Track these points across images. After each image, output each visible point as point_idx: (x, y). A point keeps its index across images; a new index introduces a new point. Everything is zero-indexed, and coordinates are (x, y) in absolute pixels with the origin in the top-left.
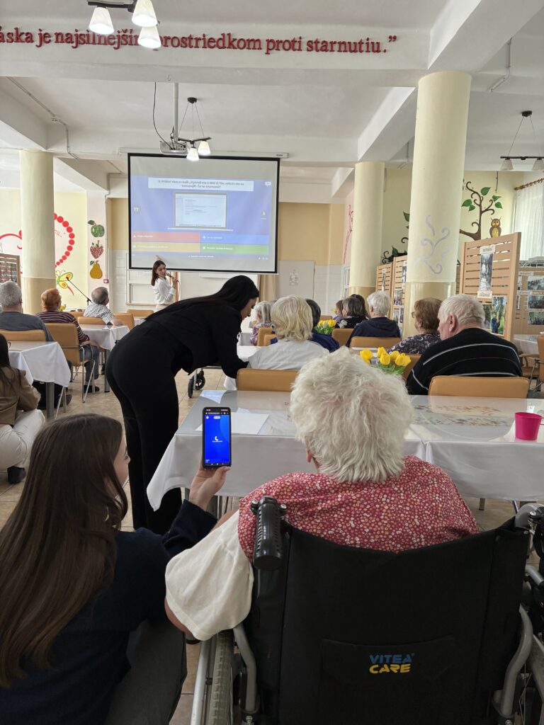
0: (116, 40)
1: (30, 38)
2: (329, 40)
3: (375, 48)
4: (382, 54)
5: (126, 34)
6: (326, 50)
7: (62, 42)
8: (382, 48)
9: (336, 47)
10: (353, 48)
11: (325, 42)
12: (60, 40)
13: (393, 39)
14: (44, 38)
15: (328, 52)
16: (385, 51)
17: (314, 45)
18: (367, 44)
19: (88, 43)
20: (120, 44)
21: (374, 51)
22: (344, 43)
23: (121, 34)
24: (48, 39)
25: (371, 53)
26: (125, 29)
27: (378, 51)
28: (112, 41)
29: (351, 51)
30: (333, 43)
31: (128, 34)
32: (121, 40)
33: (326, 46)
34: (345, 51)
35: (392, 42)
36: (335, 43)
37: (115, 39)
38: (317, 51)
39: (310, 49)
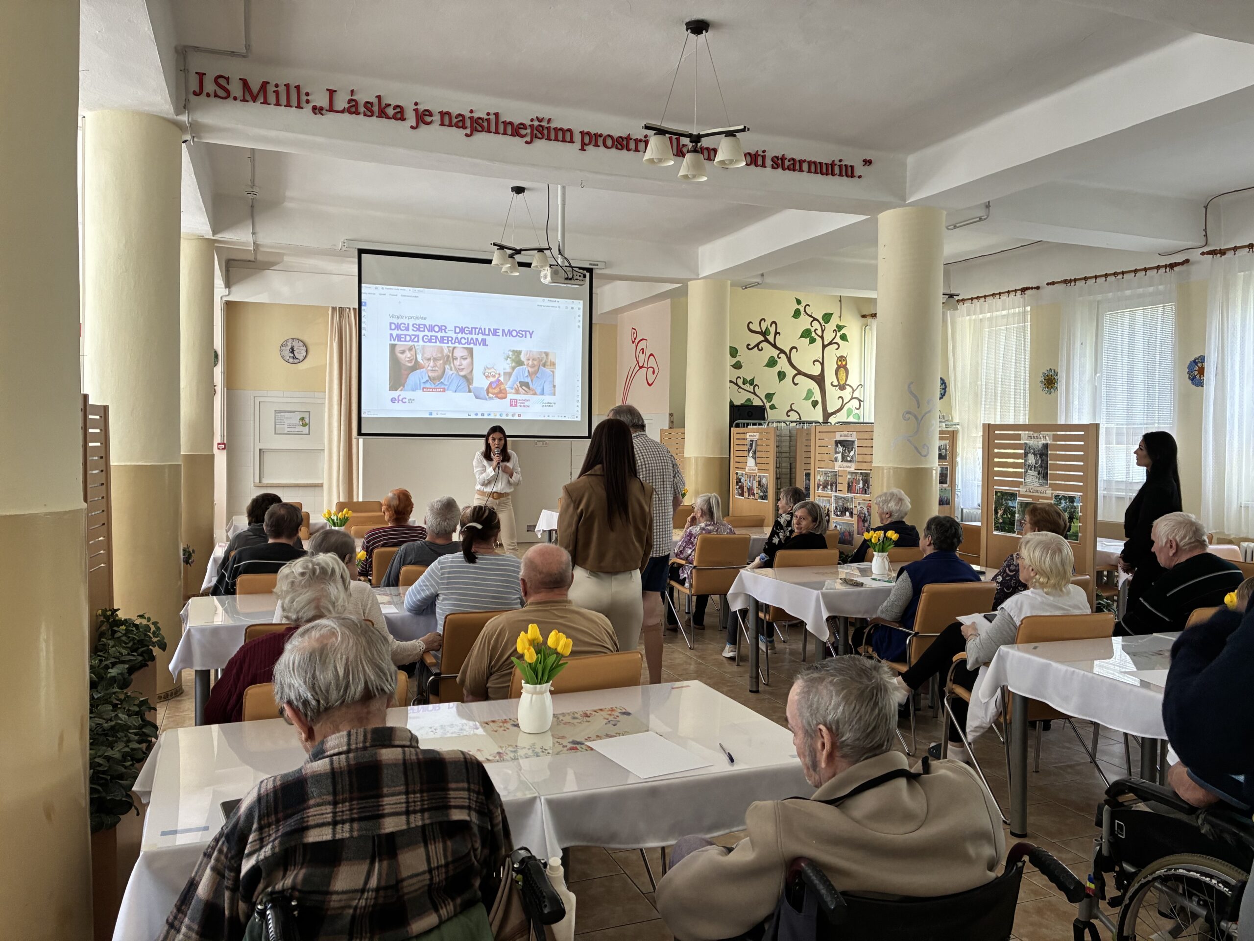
0: (529, 131)
1: (400, 114)
2: (798, 158)
3: (848, 172)
4: (856, 179)
5: (542, 124)
6: (794, 170)
7: (450, 125)
8: (857, 173)
9: (805, 166)
10: (824, 170)
11: (793, 159)
12: (447, 122)
13: (867, 162)
14: (423, 117)
15: (796, 172)
16: (860, 177)
17: (780, 162)
18: (840, 166)
19: (489, 131)
20: (534, 137)
21: (847, 176)
22: (815, 163)
23: (536, 123)
24: (428, 119)
25: (845, 178)
26: (540, 116)
27: (852, 176)
28: (523, 132)
29: (822, 174)
30: (801, 162)
31: (544, 124)
32: (535, 132)
33: (794, 164)
34: (816, 172)
35: (866, 167)
36: (804, 161)
37: (526, 129)
38: (784, 169)
39: (775, 166)
